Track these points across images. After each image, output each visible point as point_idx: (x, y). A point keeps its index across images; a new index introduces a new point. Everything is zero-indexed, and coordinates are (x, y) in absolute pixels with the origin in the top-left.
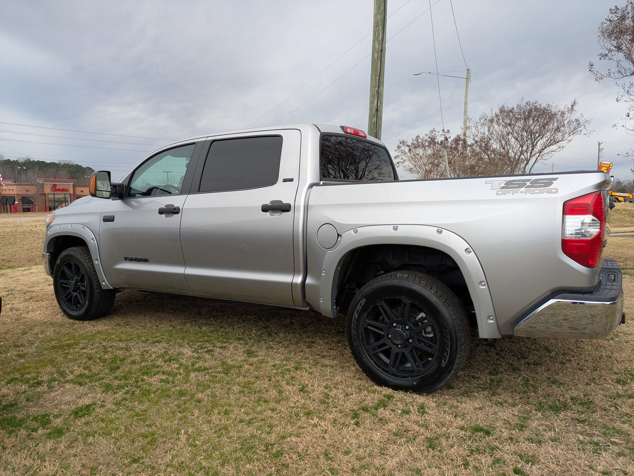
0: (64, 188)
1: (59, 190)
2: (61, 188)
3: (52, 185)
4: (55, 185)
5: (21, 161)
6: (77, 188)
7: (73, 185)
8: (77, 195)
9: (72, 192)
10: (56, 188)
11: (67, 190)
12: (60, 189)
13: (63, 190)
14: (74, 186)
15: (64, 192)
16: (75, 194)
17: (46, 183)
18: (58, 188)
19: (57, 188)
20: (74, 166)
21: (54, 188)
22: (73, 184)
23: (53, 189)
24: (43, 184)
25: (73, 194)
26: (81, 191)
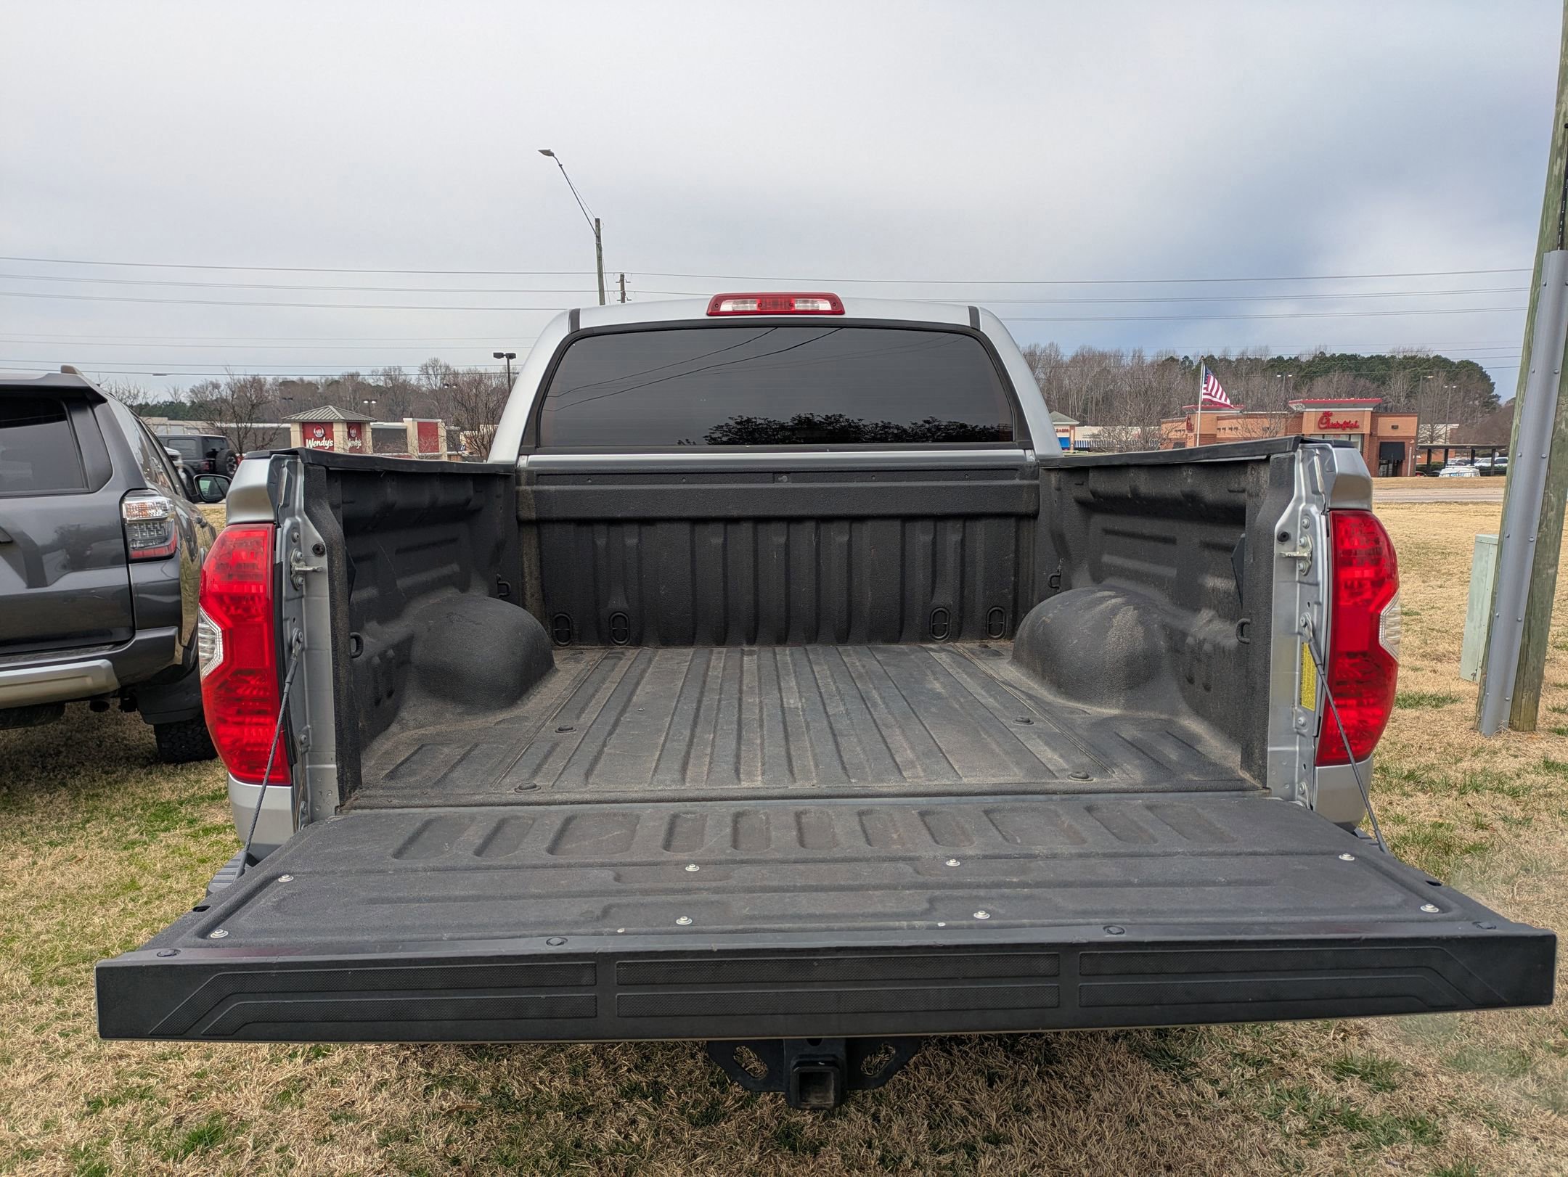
0: (1348, 421)
1: (1337, 426)
2: (1341, 422)
3: (1321, 415)
4: (1327, 415)
5: (1304, 359)
6: (1382, 421)
7: (1372, 412)
8: (1379, 438)
9: (1366, 431)
10: (1328, 420)
11: (1355, 426)
12: (1338, 424)
13: (1346, 425)
14: (1374, 416)
15: (1348, 429)
16: (1376, 435)
17: (1307, 410)
18: (1333, 420)
19: (1331, 422)
20: (1428, 360)
21: (1324, 421)
22: (1371, 409)
23: (1323, 424)
24: (1302, 413)
25: (1371, 435)
26: (1393, 427)
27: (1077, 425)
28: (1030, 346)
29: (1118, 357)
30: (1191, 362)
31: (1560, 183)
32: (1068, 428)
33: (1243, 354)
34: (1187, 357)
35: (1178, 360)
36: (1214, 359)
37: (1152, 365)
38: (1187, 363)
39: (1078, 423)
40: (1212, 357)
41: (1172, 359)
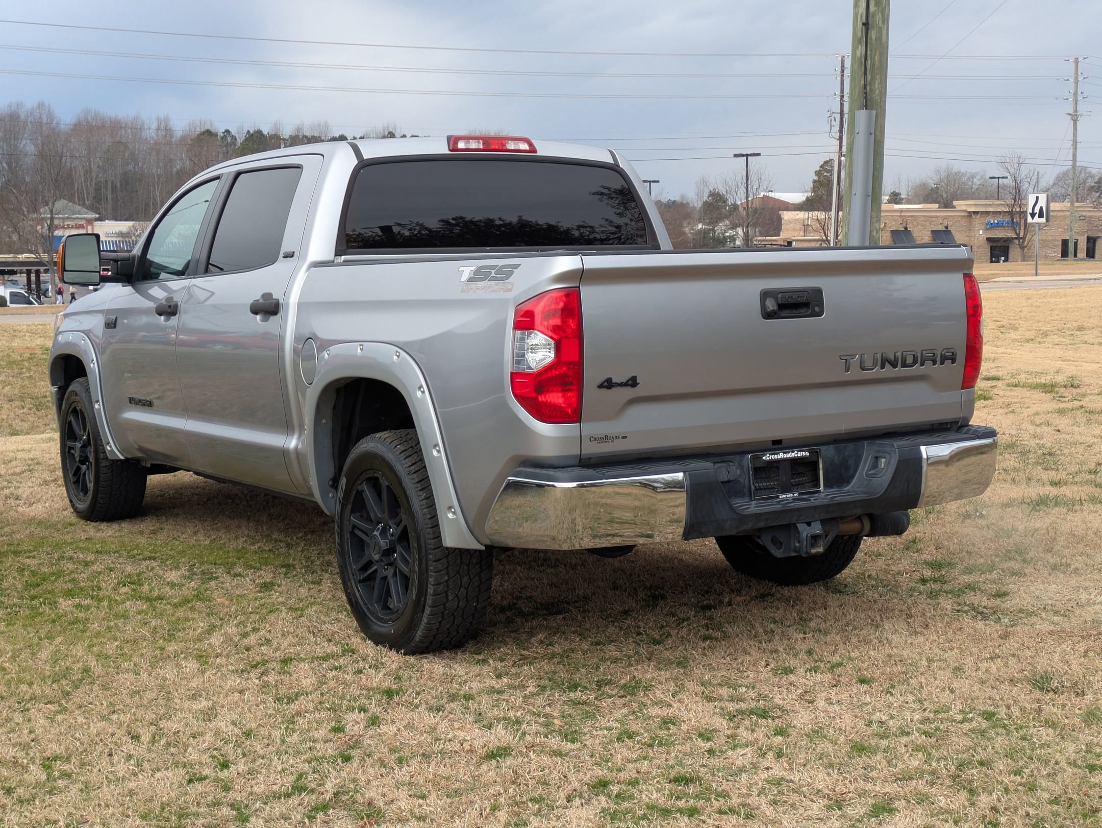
27: (97, 220)
28: (10, 106)
29: (137, 128)
30: (234, 138)
31: (861, 63)
32: (83, 222)
33: (298, 130)
34: (228, 131)
35: (216, 135)
36: (263, 135)
37: (183, 138)
38: (229, 139)
39: (97, 216)
40: (259, 132)
41: (208, 132)
